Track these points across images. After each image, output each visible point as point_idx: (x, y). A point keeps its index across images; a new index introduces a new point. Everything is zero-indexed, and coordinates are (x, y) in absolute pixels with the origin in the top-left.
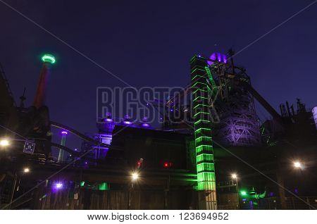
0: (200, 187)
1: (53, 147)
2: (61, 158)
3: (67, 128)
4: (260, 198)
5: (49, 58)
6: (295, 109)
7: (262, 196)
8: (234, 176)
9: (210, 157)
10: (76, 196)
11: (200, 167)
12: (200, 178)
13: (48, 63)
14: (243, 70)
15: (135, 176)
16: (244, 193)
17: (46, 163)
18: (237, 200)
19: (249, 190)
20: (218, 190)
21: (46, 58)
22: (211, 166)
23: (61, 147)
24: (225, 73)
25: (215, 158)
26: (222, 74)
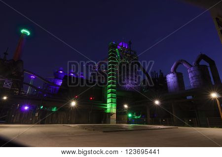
0: (108, 111)
1: (24, 85)
2: (29, 91)
3: (34, 74)
4: (138, 118)
5: (25, 31)
6: (159, 75)
7: (139, 117)
8: (126, 106)
9: (114, 95)
10: (37, 115)
11: (109, 101)
12: (109, 106)
13: (25, 34)
14: (135, 53)
15: (73, 104)
16: (130, 115)
17: (19, 94)
18: (126, 119)
19: (133, 114)
20: (117, 113)
21: (23, 31)
22: (114, 100)
23: (30, 85)
24: (126, 53)
25: (117, 96)
26: (124, 54)
